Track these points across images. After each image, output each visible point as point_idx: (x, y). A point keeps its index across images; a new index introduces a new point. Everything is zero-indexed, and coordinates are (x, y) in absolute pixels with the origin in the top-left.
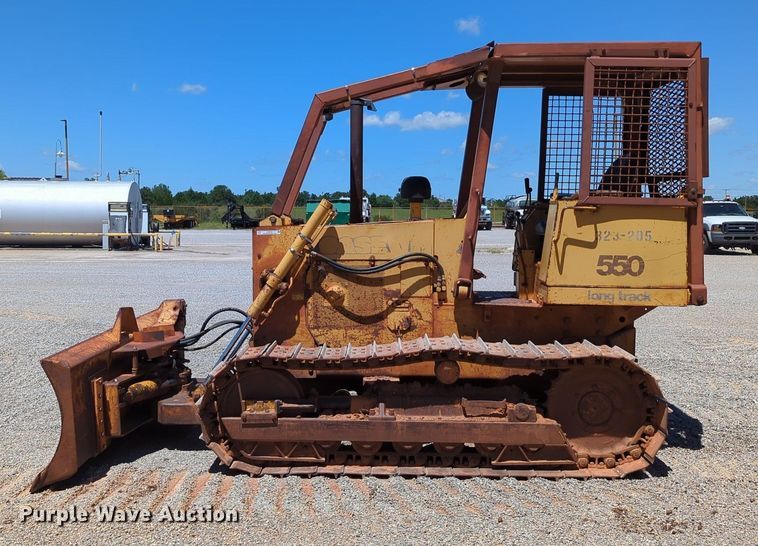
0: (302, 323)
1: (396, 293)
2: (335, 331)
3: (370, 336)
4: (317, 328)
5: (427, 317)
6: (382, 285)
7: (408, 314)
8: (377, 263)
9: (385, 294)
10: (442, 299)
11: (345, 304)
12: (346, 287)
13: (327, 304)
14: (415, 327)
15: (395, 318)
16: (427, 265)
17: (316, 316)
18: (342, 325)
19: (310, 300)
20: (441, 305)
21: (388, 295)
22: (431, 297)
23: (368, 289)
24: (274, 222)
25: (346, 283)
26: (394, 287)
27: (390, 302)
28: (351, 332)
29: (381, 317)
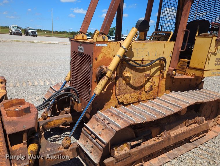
0: (114, 93)
1: (148, 75)
2: (126, 95)
3: (138, 95)
4: (119, 95)
5: (157, 84)
6: (144, 72)
7: (151, 84)
8: (144, 62)
9: (145, 76)
10: (163, 76)
11: (131, 82)
12: (132, 74)
13: (124, 82)
14: (153, 89)
15: (147, 87)
16: (160, 62)
17: (119, 89)
18: (129, 92)
19: (117, 82)
20: (162, 79)
21: (146, 76)
22: (159, 76)
23: (139, 74)
24: (104, 39)
25: (132, 71)
26: (148, 72)
27: (146, 79)
28: (132, 95)
29: (143, 86)
